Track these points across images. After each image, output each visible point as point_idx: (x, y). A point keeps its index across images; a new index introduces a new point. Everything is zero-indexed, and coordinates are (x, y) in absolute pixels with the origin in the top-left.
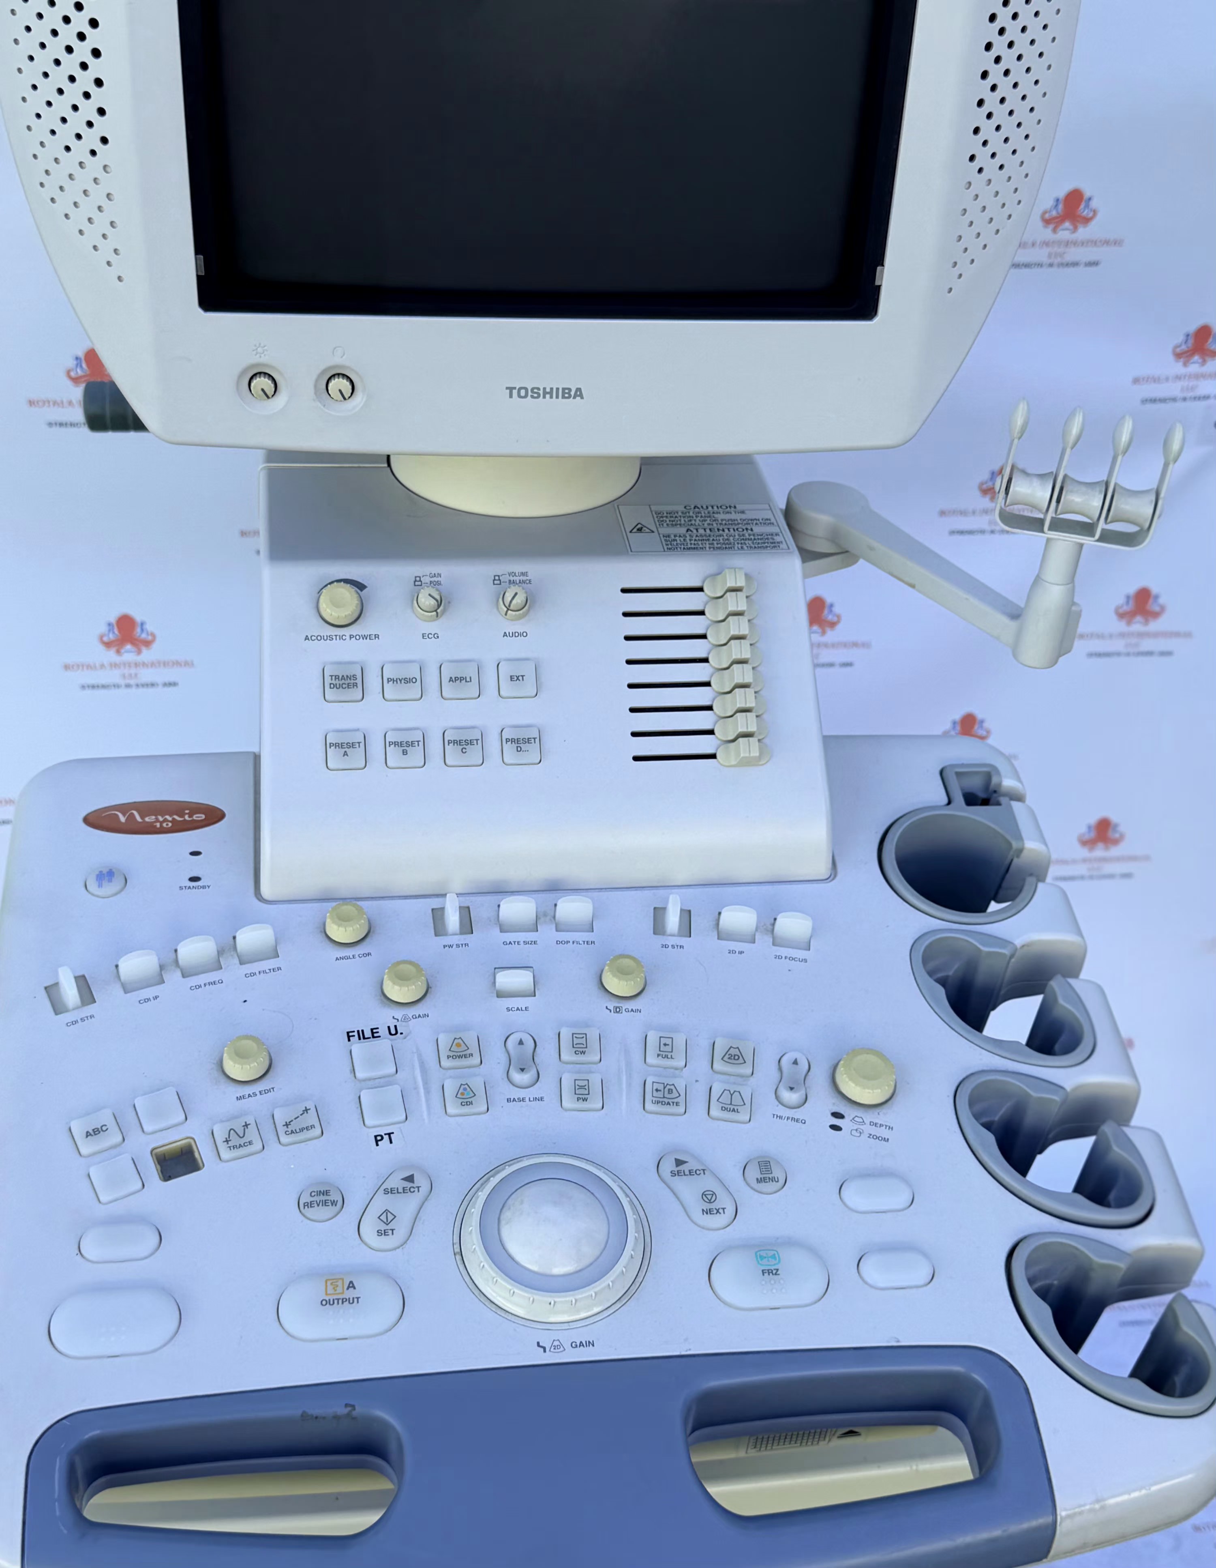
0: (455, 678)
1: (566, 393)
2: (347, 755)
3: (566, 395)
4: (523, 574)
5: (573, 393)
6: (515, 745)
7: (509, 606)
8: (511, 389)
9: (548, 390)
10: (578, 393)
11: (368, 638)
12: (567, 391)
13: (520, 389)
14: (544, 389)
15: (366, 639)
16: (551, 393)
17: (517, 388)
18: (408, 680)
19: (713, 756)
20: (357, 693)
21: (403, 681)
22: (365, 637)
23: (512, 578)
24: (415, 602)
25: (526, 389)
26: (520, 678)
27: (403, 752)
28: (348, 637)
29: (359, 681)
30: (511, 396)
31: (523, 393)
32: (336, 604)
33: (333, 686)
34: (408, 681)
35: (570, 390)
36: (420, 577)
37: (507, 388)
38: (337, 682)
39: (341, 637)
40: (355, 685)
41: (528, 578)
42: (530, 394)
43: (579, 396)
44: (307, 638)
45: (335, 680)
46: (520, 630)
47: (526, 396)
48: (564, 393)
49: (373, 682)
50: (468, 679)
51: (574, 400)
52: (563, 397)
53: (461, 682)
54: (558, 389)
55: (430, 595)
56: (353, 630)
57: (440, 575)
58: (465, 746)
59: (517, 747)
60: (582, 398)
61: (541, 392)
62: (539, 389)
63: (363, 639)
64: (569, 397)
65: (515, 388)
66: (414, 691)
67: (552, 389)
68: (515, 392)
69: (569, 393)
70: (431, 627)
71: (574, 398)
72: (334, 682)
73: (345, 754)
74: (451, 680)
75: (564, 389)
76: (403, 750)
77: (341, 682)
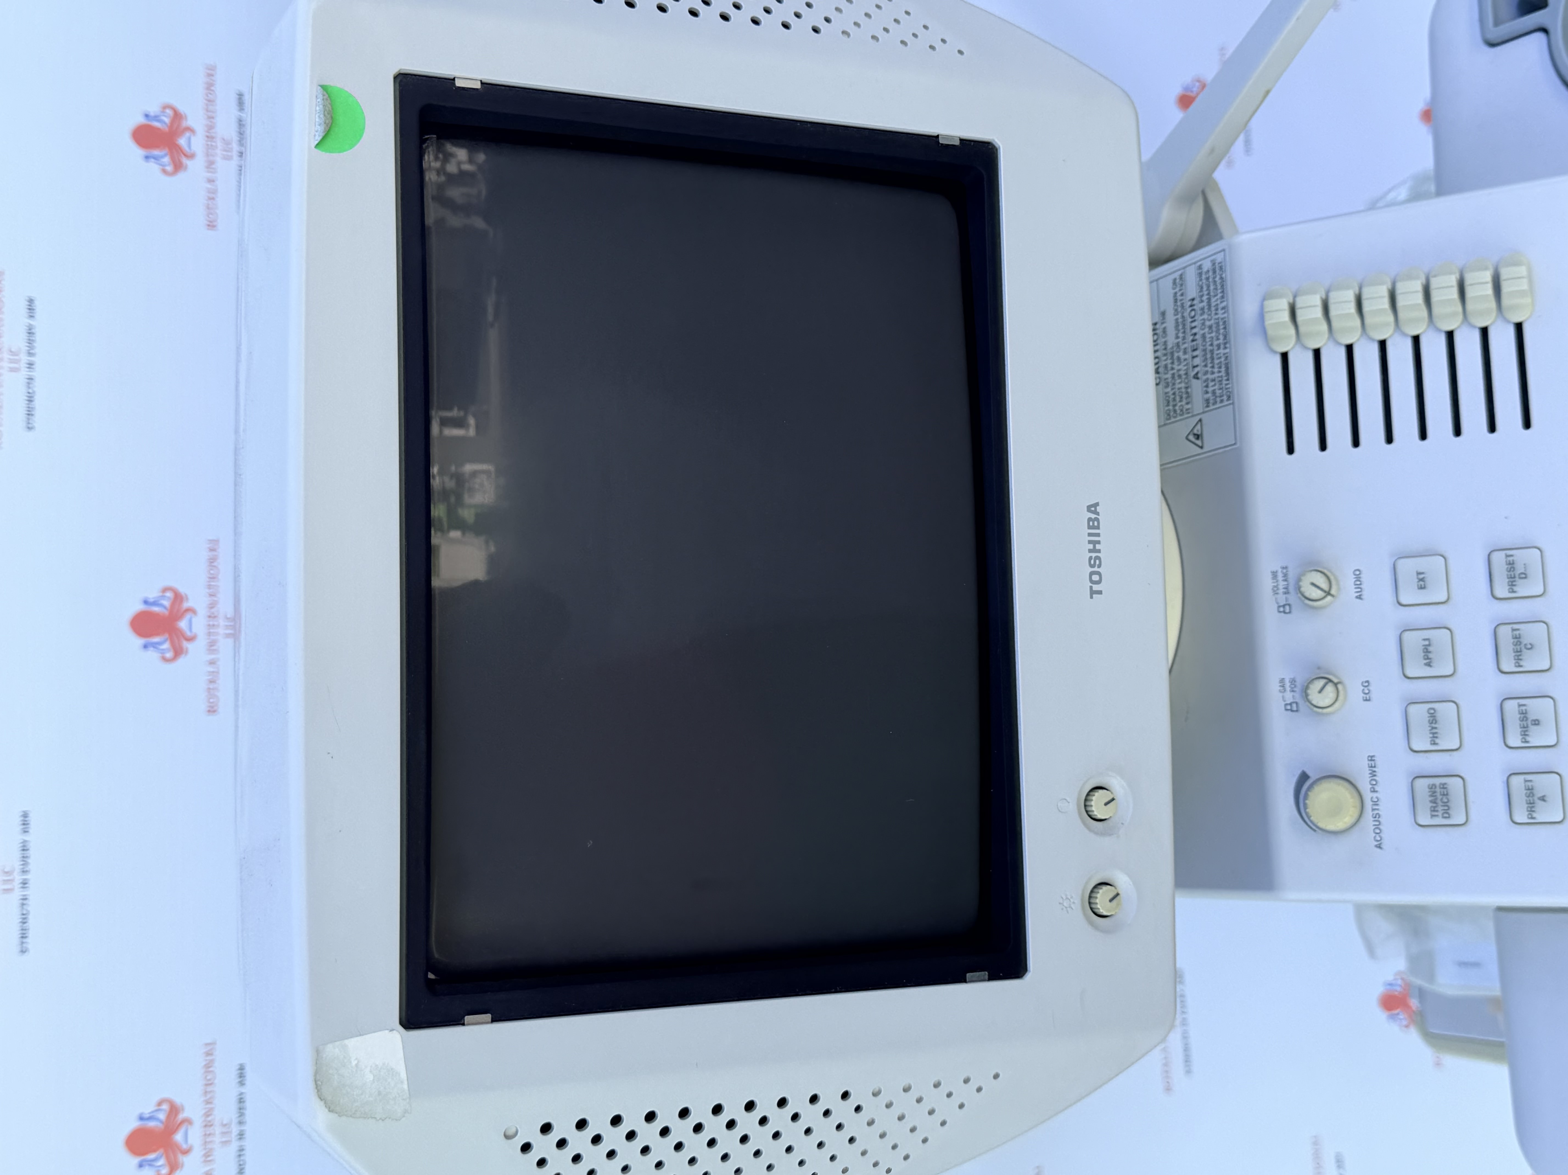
0: (1425, 659)
1: (1094, 524)
2: (1544, 796)
3: (1096, 523)
4: (1274, 575)
5: (1093, 516)
6: (1519, 582)
7: (1325, 592)
8: (1093, 592)
9: (1091, 546)
10: (1093, 509)
11: (1374, 769)
12: (1091, 523)
13: (1091, 581)
14: (1090, 551)
15: (1375, 772)
16: (1095, 543)
17: (1091, 585)
18: (1431, 719)
19: (1519, 327)
20: (1455, 784)
21: (1434, 725)
22: (1373, 774)
23: (1281, 591)
24: (1325, 711)
25: (1092, 574)
26: (1421, 576)
27: (1535, 724)
28: (1375, 795)
29: (1438, 781)
30: (1100, 592)
31: (1095, 578)
32: (1336, 811)
33: (1447, 814)
34: (1433, 719)
35: (1090, 519)
36: (1286, 705)
37: (1092, 597)
38: (1440, 808)
39: (1376, 803)
40: (1444, 786)
41: (1280, 570)
42: (1096, 569)
43: (1096, 509)
44: (1379, 847)
45: (1437, 811)
46: (1351, 579)
47: (1099, 574)
48: (1093, 527)
49: (1435, 763)
50: (1427, 643)
51: (1100, 514)
52: (1098, 528)
53: (1430, 652)
54: (1090, 535)
55: (1320, 691)
56: (1365, 786)
57: (1282, 681)
58: (1522, 646)
59: (1520, 578)
60: (1097, 504)
61: (1094, 555)
62: (1090, 558)
63: (1375, 776)
64: (1097, 520)
65: (1091, 587)
66: (1446, 711)
67: (1090, 542)
68: (1096, 587)
69: (1093, 520)
70: (1354, 690)
71: (1098, 514)
72: (1440, 814)
73: (1543, 799)
74: (1429, 665)
75: (1089, 527)
76: (1532, 725)
77: (1440, 803)
